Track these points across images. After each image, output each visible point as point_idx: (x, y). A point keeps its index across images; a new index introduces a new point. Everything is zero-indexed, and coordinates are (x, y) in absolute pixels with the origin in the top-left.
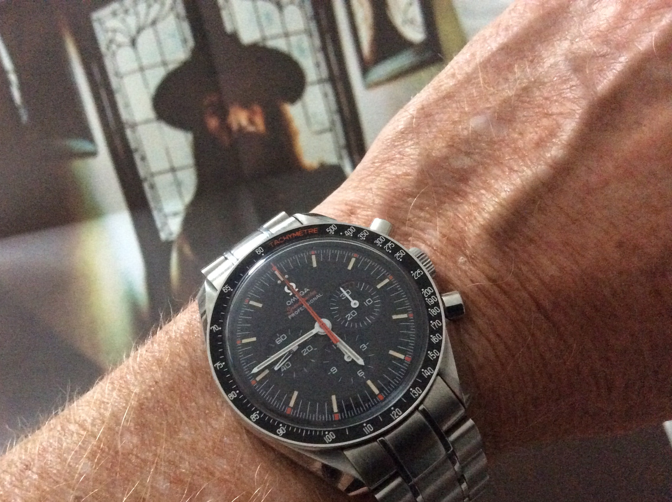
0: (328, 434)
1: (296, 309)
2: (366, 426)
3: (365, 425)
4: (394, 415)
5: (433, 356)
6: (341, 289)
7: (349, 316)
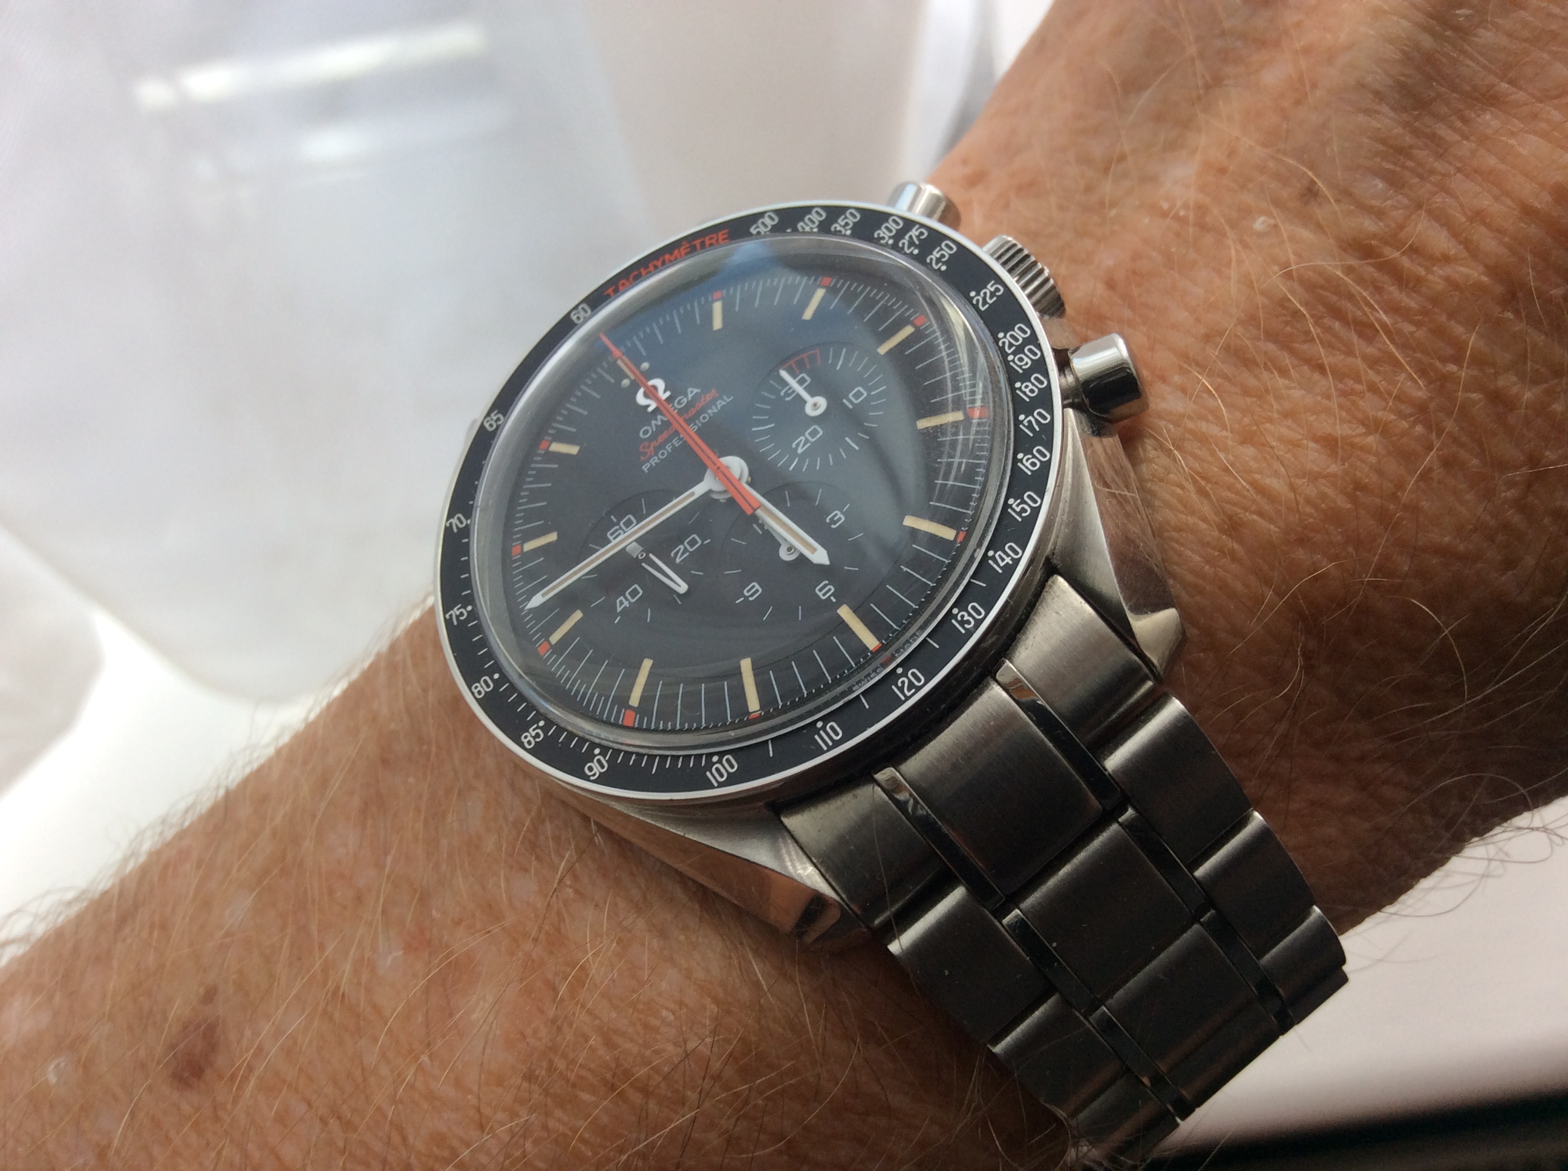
1: (662, 446)
2: (824, 728)
3: (820, 724)
4: (901, 689)
5: (1024, 510)
6: (784, 374)
7: (802, 444)
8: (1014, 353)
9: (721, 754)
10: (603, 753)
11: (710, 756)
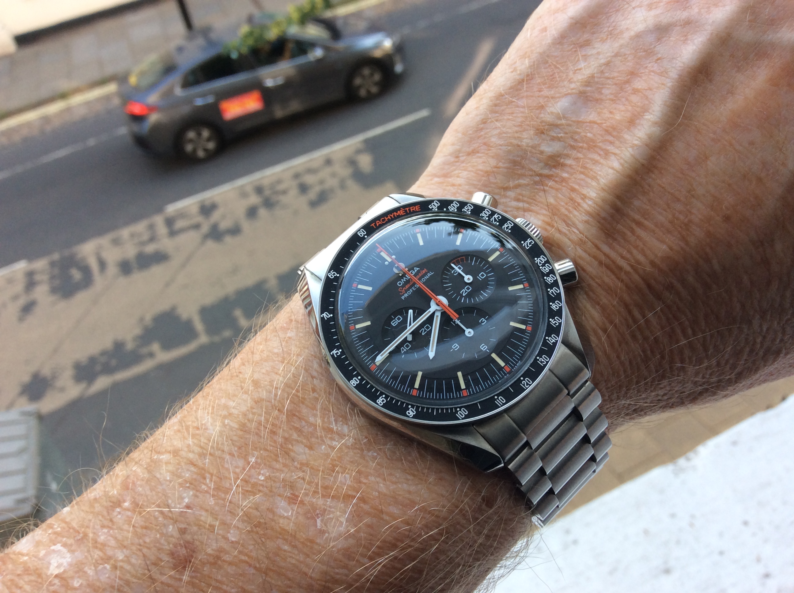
0: (460, 410)
1: (408, 289)
2: (498, 398)
3: (496, 397)
4: (524, 385)
5: (556, 323)
6: (453, 265)
7: (464, 292)
8: (542, 266)
9: (460, 408)
10: (413, 407)
11: (456, 408)
